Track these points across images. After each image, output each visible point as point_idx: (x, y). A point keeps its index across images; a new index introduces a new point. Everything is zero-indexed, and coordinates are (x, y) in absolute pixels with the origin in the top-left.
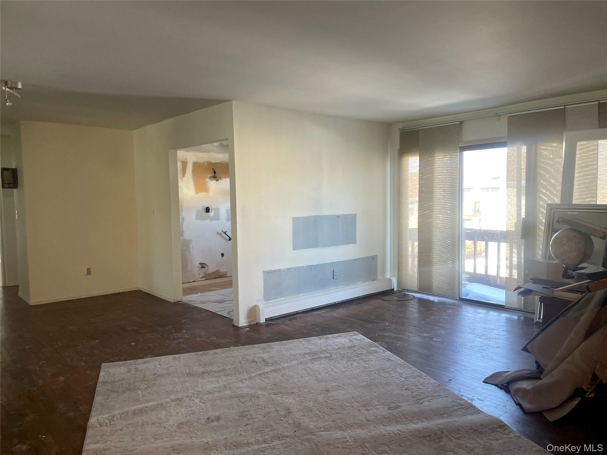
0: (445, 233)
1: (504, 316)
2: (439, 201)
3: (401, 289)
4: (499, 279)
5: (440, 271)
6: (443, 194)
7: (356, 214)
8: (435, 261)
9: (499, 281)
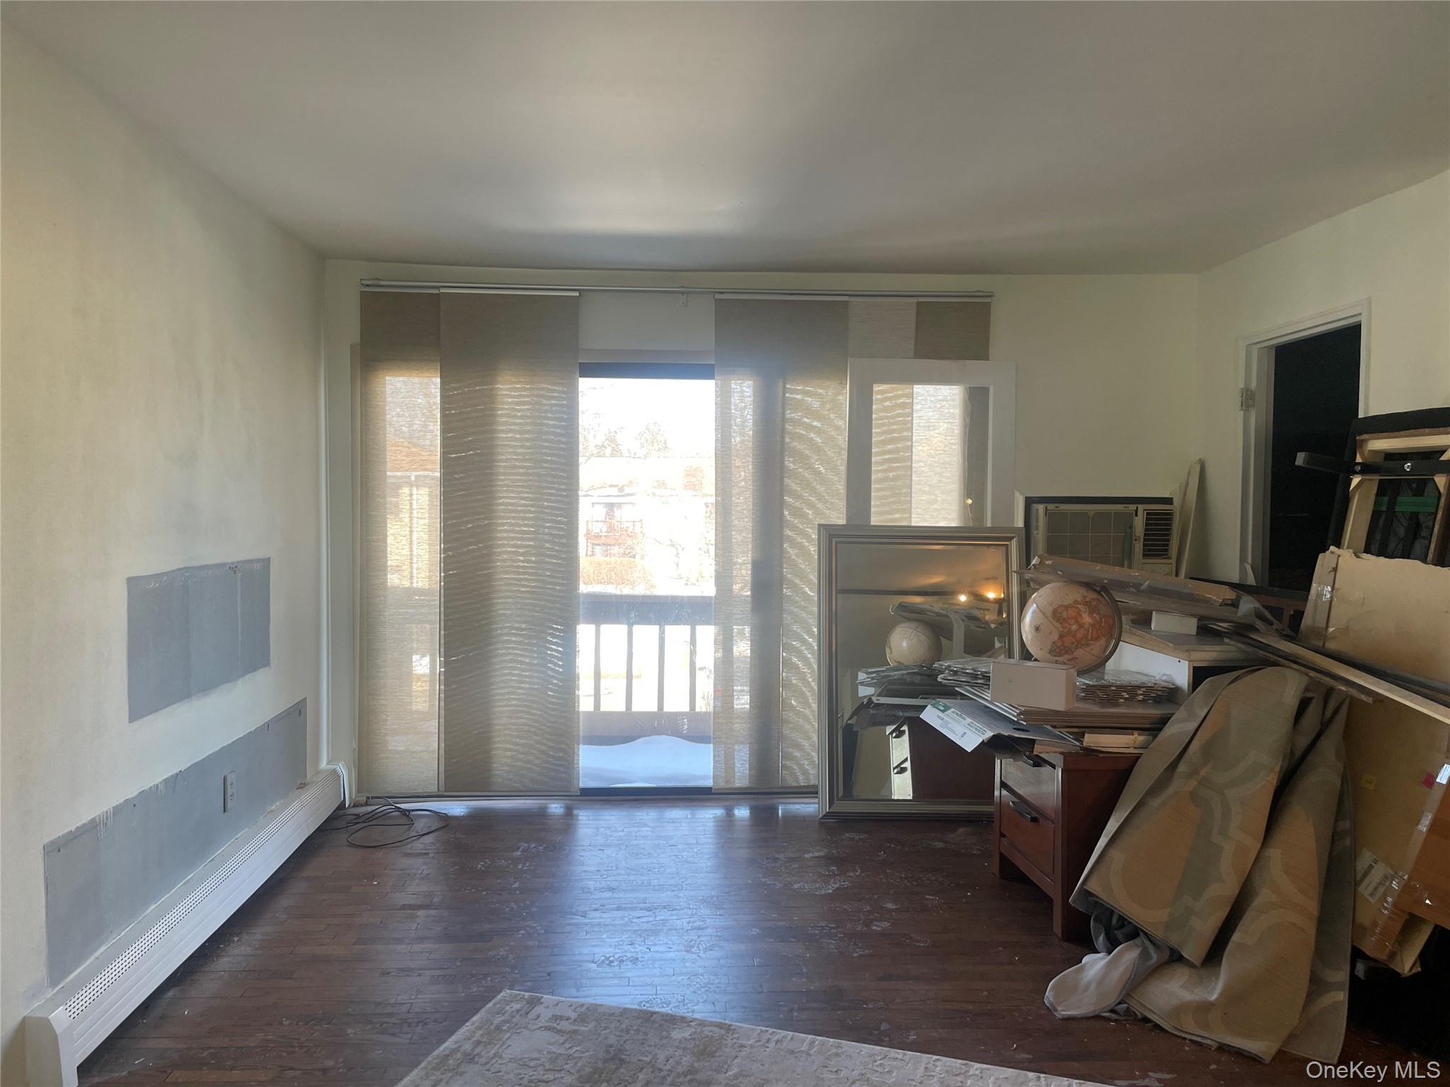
0: (537, 609)
1: (709, 815)
2: (513, 515)
3: (365, 799)
4: (686, 720)
5: (518, 721)
6: (526, 495)
7: (269, 558)
8: (503, 694)
9: (686, 727)
